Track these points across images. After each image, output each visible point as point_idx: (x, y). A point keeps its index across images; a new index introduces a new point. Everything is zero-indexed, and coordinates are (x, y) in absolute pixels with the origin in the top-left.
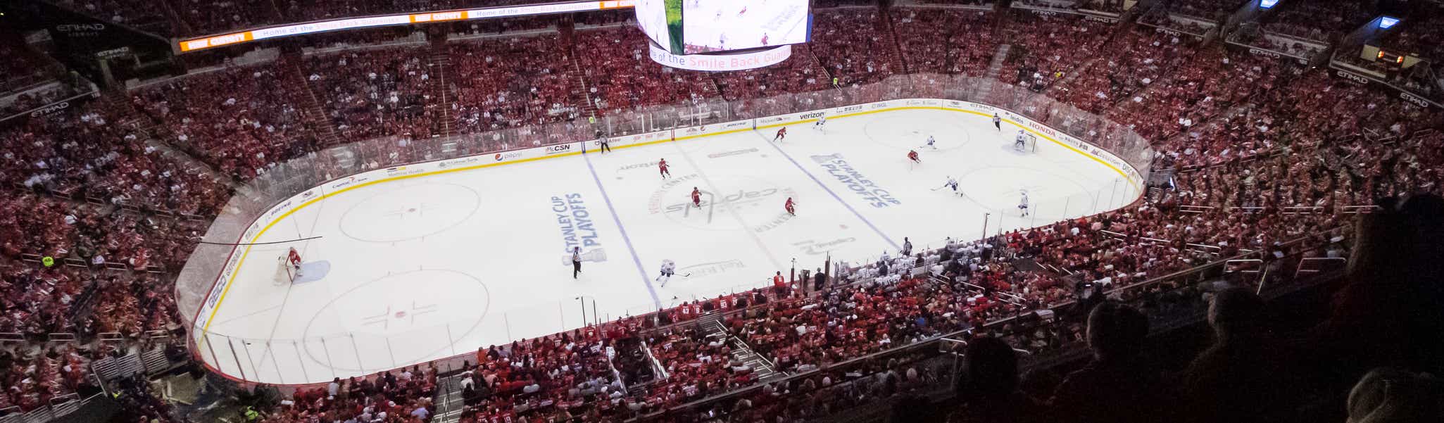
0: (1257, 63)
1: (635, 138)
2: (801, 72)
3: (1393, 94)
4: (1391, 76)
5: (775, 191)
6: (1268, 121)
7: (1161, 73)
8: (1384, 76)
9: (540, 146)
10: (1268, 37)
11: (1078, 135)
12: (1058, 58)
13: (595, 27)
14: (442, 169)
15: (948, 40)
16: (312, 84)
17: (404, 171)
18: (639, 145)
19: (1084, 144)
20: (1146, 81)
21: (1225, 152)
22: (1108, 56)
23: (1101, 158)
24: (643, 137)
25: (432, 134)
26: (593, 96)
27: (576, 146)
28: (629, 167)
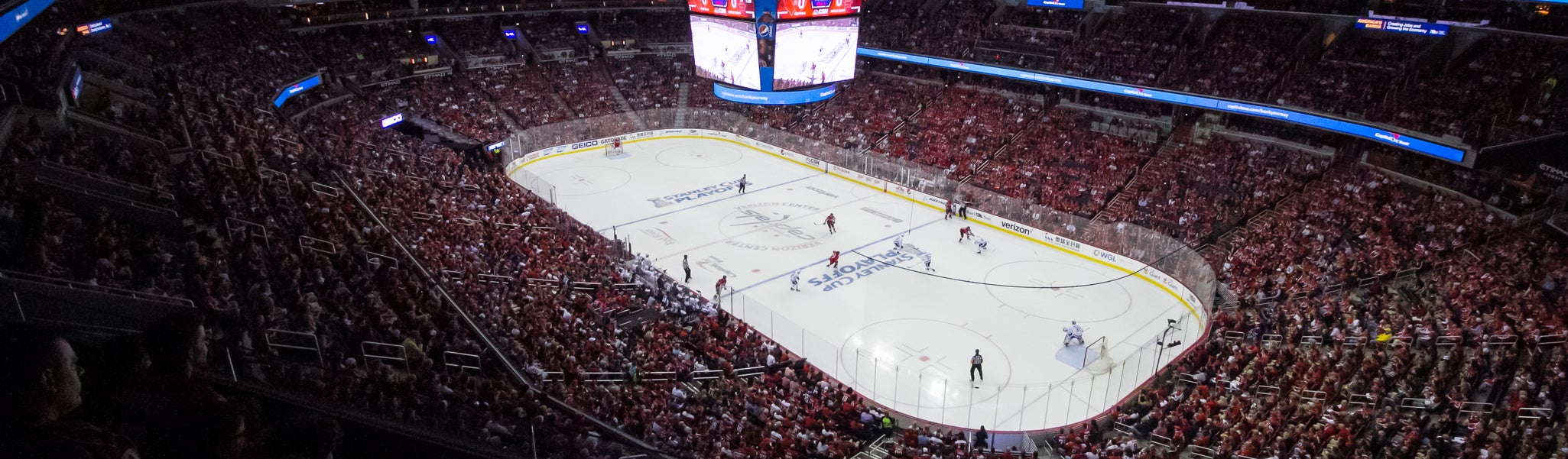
14: (755, 146)
28: (813, 189)
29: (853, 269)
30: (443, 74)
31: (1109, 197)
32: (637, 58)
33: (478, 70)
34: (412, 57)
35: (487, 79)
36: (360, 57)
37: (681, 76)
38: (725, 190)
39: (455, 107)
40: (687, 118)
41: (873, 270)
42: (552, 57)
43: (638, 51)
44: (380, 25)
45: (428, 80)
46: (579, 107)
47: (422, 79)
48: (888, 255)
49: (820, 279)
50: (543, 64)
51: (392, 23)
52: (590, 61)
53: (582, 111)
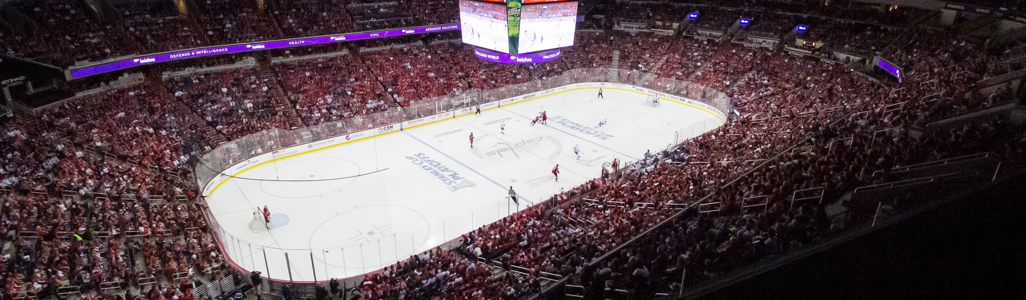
0: (750, 51)
1: (432, 118)
2: (511, 72)
3: (817, 60)
4: (814, 52)
5: (542, 138)
6: (766, 78)
7: (706, 60)
8: (811, 52)
9: (373, 128)
10: (750, 39)
11: (678, 93)
12: (648, 55)
13: (373, 49)
14: (311, 149)
15: (584, 49)
16: (180, 99)
17: (284, 153)
18: (434, 122)
19: (683, 98)
20: (699, 64)
21: (753, 94)
22: (674, 53)
23: (693, 105)
24: (437, 117)
25: (290, 127)
26: (392, 94)
27: (397, 126)
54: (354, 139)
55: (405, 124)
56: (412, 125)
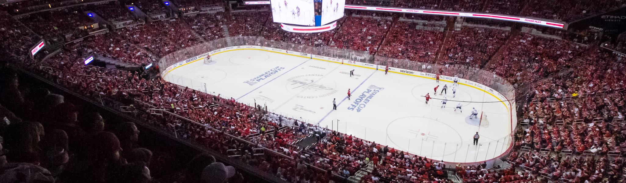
1: (329, 59)
9: (300, 52)
24: (332, 59)
27: (309, 55)
28: (312, 66)
29: (361, 100)
30: (104, 33)
31: (437, 54)
32: (198, 15)
33: (122, 28)
34: (84, 25)
35: (128, 33)
36: (56, 28)
37: (222, 22)
38: (275, 73)
39: (118, 49)
40: (233, 41)
41: (368, 99)
42: (157, 18)
43: (198, 12)
44: (59, 10)
45: (97, 36)
46: (180, 42)
47: (93, 37)
48: (368, 91)
49: (351, 107)
50: (154, 22)
51: (65, 8)
52: (176, 19)
53: (182, 43)
54: (290, 53)
55: (313, 56)
56: (316, 58)
